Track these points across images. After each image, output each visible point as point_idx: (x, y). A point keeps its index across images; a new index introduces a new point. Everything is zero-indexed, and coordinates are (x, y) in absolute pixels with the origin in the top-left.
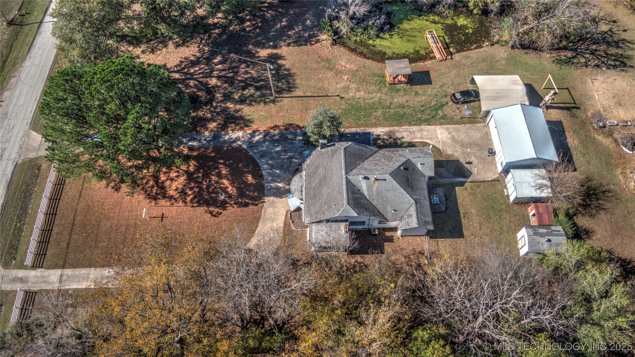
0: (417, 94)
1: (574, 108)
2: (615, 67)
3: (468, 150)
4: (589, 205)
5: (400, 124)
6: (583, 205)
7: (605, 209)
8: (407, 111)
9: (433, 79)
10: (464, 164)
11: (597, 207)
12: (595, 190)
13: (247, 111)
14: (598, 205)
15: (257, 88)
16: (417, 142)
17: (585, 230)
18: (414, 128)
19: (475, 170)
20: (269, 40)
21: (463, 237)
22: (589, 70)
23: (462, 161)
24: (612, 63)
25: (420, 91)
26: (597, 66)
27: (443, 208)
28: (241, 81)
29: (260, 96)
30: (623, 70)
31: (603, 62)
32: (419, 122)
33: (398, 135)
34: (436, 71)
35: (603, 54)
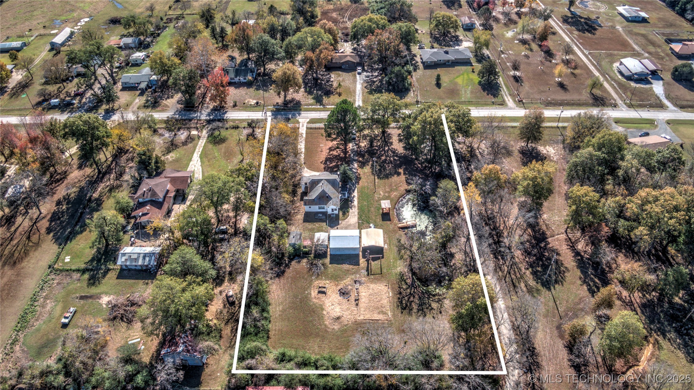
1: (368, 273)
2: (401, 302)
3: (344, 229)
8: (366, 212)
13: (367, 169)
15: (379, 170)
21: (303, 222)
22: (397, 288)
23: (338, 226)
26: (400, 293)
27: (316, 218)
31: (403, 297)
35: (411, 300)
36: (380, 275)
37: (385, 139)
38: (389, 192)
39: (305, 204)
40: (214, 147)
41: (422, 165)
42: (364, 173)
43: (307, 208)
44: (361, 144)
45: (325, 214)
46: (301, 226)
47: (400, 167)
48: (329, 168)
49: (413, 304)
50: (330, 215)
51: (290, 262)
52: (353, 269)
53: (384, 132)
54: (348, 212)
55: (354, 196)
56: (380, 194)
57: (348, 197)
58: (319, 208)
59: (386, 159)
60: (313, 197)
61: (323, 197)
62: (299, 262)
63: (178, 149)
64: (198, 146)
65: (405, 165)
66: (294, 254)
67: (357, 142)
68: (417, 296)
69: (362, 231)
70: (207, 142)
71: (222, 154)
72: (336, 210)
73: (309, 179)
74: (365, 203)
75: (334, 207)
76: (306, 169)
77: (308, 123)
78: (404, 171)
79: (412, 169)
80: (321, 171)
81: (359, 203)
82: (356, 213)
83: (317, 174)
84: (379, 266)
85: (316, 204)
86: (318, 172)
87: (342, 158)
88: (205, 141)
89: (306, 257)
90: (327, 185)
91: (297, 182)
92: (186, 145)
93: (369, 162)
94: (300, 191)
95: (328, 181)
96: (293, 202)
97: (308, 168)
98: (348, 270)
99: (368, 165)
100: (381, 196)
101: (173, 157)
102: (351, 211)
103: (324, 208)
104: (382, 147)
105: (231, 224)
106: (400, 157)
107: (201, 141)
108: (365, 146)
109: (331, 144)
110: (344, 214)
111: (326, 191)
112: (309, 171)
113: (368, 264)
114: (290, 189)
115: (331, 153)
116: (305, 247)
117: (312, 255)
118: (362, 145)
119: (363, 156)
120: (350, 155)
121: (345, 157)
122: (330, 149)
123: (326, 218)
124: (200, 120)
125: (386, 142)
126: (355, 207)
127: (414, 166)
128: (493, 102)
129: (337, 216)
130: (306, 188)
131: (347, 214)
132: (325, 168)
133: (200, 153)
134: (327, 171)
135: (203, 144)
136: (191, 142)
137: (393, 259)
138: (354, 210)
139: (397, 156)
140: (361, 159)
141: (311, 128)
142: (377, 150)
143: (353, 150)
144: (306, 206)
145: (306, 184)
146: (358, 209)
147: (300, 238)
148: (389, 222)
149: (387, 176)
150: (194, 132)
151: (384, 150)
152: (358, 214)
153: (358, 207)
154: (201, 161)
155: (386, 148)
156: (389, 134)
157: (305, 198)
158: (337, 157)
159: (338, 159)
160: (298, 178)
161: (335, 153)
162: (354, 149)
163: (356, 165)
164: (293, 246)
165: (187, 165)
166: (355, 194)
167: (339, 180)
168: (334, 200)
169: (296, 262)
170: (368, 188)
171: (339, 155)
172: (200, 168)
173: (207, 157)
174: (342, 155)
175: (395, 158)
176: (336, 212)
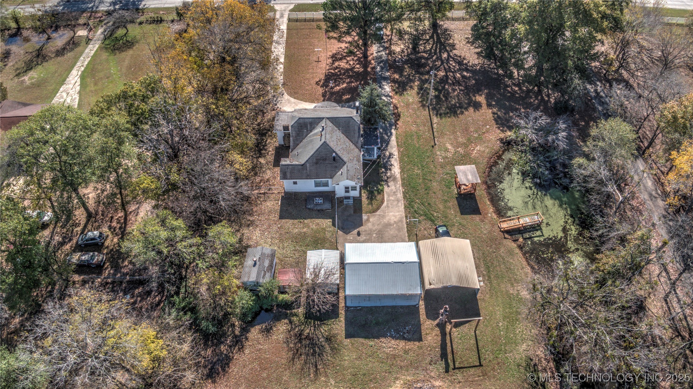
0: (446, 201)
1: (446, 364)
3: (374, 235)
4: (300, 341)
6: (300, 335)
7: (293, 359)
8: (422, 192)
9: (466, 216)
10: (358, 229)
11: (297, 350)
12: (319, 355)
14: (299, 353)
15: (437, 97)
16: (383, 195)
17: (271, 328)
19: (350, 237)
21: (280, 219)
25: (449, 204)
27: (309, 207)
28: (443, 87)
29: (428, 98)
33: (391, 183)
34: (480, 220)
36: (478, 371)
37: (438, 38)
38: (465, 145)
39: (284, 176)
40: (112, 57)
41: (520, 89)
42: (408, 105)
43: (288, 185)
44: (393, 47)
45: (329, 196)
46: (275, 228)
47: (478, 91)
48: (332, 94)
50: (341, 200)
51: (245, 330)
52: (406, 352)
53: (435, 26)
54: (380, 192)
55: (391, 155)
56: (447, 150)
57: (379, 157)
58: (317, 185)
59: (446, 76)
60: (302, 160)
61: (325, 159)
62: (268, 331)
63: (45, 64)
64: (84, 55)
65: (487, 86)
66: (257, 308)
67: (386, 45)
69: (421, 243)
70: (100, 48)
71: (124, 70)
72: (354, 188)
73: (293, 117)
74: (417, 171)
75: (351, 183)
76: (286, 96)
77: (291, 11)
78: (487, 98)
79: (503, 95)
80: (318, 100)
81: (402, 169)
82: (400, 195)
83: (310, 106)
84: (473, 341)
85: (308, 177)
86: (313, 102)
87: (358, 73)
88: (97, 46)
89: (286, 316)
90: (332, 131)
91: (267, 125)
92: (63, 55)
93: (413, 81)
94: (272, 144)
95: (333, 120)
96: (255, 169)
97: (290, 95)
98: (394, 357)
99: (411, 87)
100: (449, 155)
101: (33, 78)
102: (386, 189)
103: (326, 185)
104: (435, 53)
105: (114, 224)
106: (474, 72)
107: (90, 46)
108: (403, 51)
109: (336, 46)
110: (371, 197)
111: (332, 145)
112: (292, 100)
113: (443, 334)
114: (251, 139)
115: (336, 64)
116: (282, 291)
117: (301, 311)
118: (397, 49)
119: (400, 70)
120: (373, 68)
121: (366, 73)
122: (335, 58)
123: (333, 207)
124: (96, 12)
125: (442, 44)
126: (395, 179)
127: (505, 89)
129: (358, 201)
130: (287, 137)
131: (379, 197)
132: (324, 95)
133: (83, 69)
134: (329, 100)
135: (93, 53)
136: (72, 49)
137: (505, 318)
138: (393, 188)
139: (467, 70)
140: (397, 76)
141: (297, 20)
142: (427, 59)
143: (379, 59)
144: (285, 181)
145: (286, 128)
146: (403, 185)
147: (271, 265)
148: (477, 218)
149: (453, 111)
150: (82, 33)
151: (440, 58)
152: (405, 197)
153: (403, 179)
154: (82, 85)
155: (445, 55)
156: (446, 30)
157: (285, 162)
158: (349, 73)
159: (349, 77)
160: (269, 116)
161: (343, 64)
162: (381, 57)
163: (387, 88)
164: (253, 289)
165: (55, 91)
166: (393, 148)
167: (358, 119)
168: (349, 164)
169: (262, 331)
170: (419, 137)
171: (352, 69)
172: (77, 97)
173: (93, 76)
174: (359, 68)
175: (465, 74)
176: (355, 194)
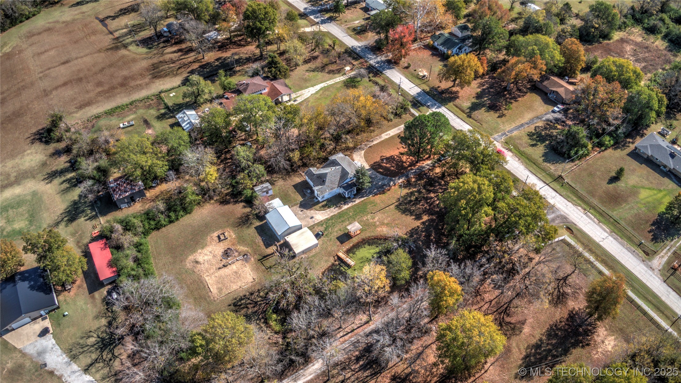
0: (340, 230)
1: (262, 259)
2: (241, 299)
4: (246, 217)
5: (339, 213)
6: (248, 216)
7: (238, 219)
8: (340, 220)
9: (337, 240)
13: (405, 191)
14: (241, 219)
15: (411, 201)
17: (245, 208)
18: (332, 214)
19: (298, 209)
20: (429, 225)
21: (292, 186)
22: (257, 289)
23: (305, 210)
24: (242, 302)
25: (339, 232)
26: (252, 294)
28: (421, 200)
29: (407, 198)
30: (235, 299)
31: (249, 299)
32: (332, 218)
33: (337, 209)
34: (338, 246)
35: (249, 306)
36: (264, 269)
38: (382, 224)
46: (288, 186)
48: (379, 165)
49: (245, 309)
50: (313, 196)
52: (259, 246)
54: (329, 208)
55: (354, 201)
56: (374, 219)
57: (349, 198)
58: (313, 185)
60: (315, 173)
61: (321, 178)
63: (320, 73)
64: (334, 80)
68: (256, 309)
70: (343, 81)
72: (323, 198)
74: (351, 214)
80: (369, 162)
81: (348, 209)
85: (311, 179)
86: (366, 161)
87: (402, 166)
90: (338, 173)
92: (329, 74)
93: (415, 188)
97: (365, 152)
98: (255, 244)
99: (410, 189)
100: (371, 221)
102: (333, 208)
103: (315, 187)
107: (342, 77)
112: (363, 155)
118: (437, 170)
119: (420, 179)
120: (412, 169)
121: (406, 168)
123: (309, 197)
126: (340, 209)
128: (641, 243)
129: (318, 203)
131: (326, 209)
133: (326, 85)
135: (338, 81)
136: (335, 74)
138: (335, 210)
140: (414, 180)
143: (421, 168)
148: (339, 243)
149: (405, 211)
150: (347, 68)
152: (332, 216)
154: (317, 92)
161: (405, 158)
162: (424, 168)
163: (401, 181)
165: (306, 88)
169: (243, 206)
170: (374, 206)
172: (309, 95)
173: (325, 92)
176: (321, 200)
